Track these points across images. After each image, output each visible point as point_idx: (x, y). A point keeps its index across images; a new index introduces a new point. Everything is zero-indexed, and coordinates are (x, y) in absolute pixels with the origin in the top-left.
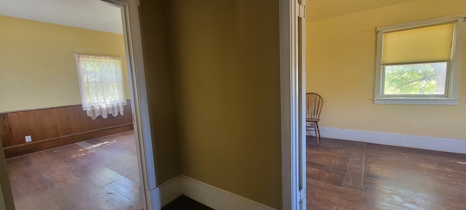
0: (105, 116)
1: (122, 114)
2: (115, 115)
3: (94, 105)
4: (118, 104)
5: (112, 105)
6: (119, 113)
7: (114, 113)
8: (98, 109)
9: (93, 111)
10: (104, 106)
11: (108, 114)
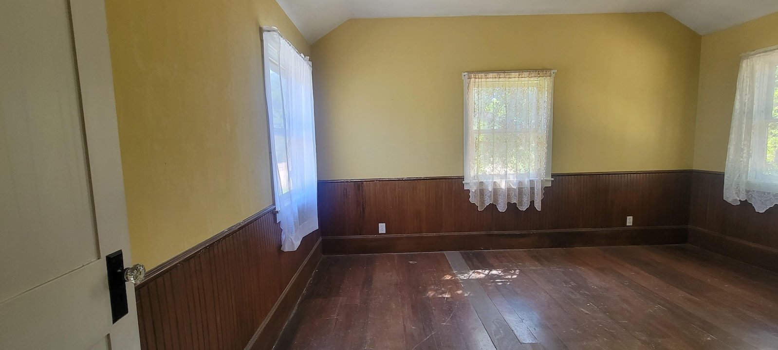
0: (502, 208)
1: (538, 206)
2: (524, 208)
3: (484, 181)
4: (532, 182)
5: (520, 183)
6: (532, 203)
7: (521, 202)
8: (490, 188)
9: (482, 192)
10: (503, 185)
11: (509, 204)
